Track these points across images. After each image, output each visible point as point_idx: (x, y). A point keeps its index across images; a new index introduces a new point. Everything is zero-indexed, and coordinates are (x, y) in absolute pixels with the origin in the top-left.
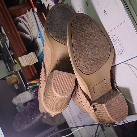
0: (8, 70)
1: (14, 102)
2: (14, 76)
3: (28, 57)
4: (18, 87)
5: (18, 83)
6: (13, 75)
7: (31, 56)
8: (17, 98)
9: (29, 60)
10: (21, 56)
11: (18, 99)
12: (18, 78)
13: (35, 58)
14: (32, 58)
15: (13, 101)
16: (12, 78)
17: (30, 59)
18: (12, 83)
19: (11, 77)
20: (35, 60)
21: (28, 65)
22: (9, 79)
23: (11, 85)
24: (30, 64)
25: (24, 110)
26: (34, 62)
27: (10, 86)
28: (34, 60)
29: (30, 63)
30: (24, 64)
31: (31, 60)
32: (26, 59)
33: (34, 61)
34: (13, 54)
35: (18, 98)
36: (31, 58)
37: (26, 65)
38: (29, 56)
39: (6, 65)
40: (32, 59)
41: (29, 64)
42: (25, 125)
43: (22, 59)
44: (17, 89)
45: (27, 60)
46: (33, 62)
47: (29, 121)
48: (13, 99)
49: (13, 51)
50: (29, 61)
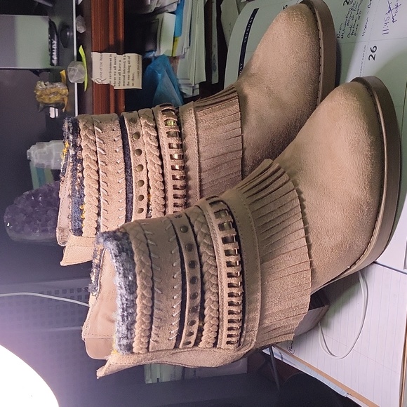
0: (52, 59)
1: (30, 154)
2: (60, 87)
3: (118, 62)
4: (57, 115)
5: (64, 110)
6: (57, 84)
7: (127, 65)
8: (42, 147)
9: (117, 71)
10: (101, 52)
11: (45, 153)
12: (68, 96)
13: (136, 75)
14: (129, 72)
15: (28, 151)
16: (53, 90)
17: (122, 69)
18: (47, 101)
19: (51, 86)
20: (133, 80)
21: (108, 85)
22: (42, 91)
23: (41, 106)
24: (117, 85)
25: (50, 190)
26: (128, 84)
27: (38, 106)
28: (131, 78)
29: (117, 82)
30: (101, 77)
31: (122, 75)
32: (113, 65)
33: (131, 82)
34: (82, 31)
35: (45, 149)
36: (126, 71)
37: (105, 83)
38: (123, 61)
39: (51, 44)
40: (126, 75)
41: (112, 84)
42: (34, 230)
43: (101, 60)
44: (52, 116)
45: (113, 70)
46: (126, 83)
47: (49, 228)
48: (32, 147)
49: (87, 23)
50: (117, 74)
